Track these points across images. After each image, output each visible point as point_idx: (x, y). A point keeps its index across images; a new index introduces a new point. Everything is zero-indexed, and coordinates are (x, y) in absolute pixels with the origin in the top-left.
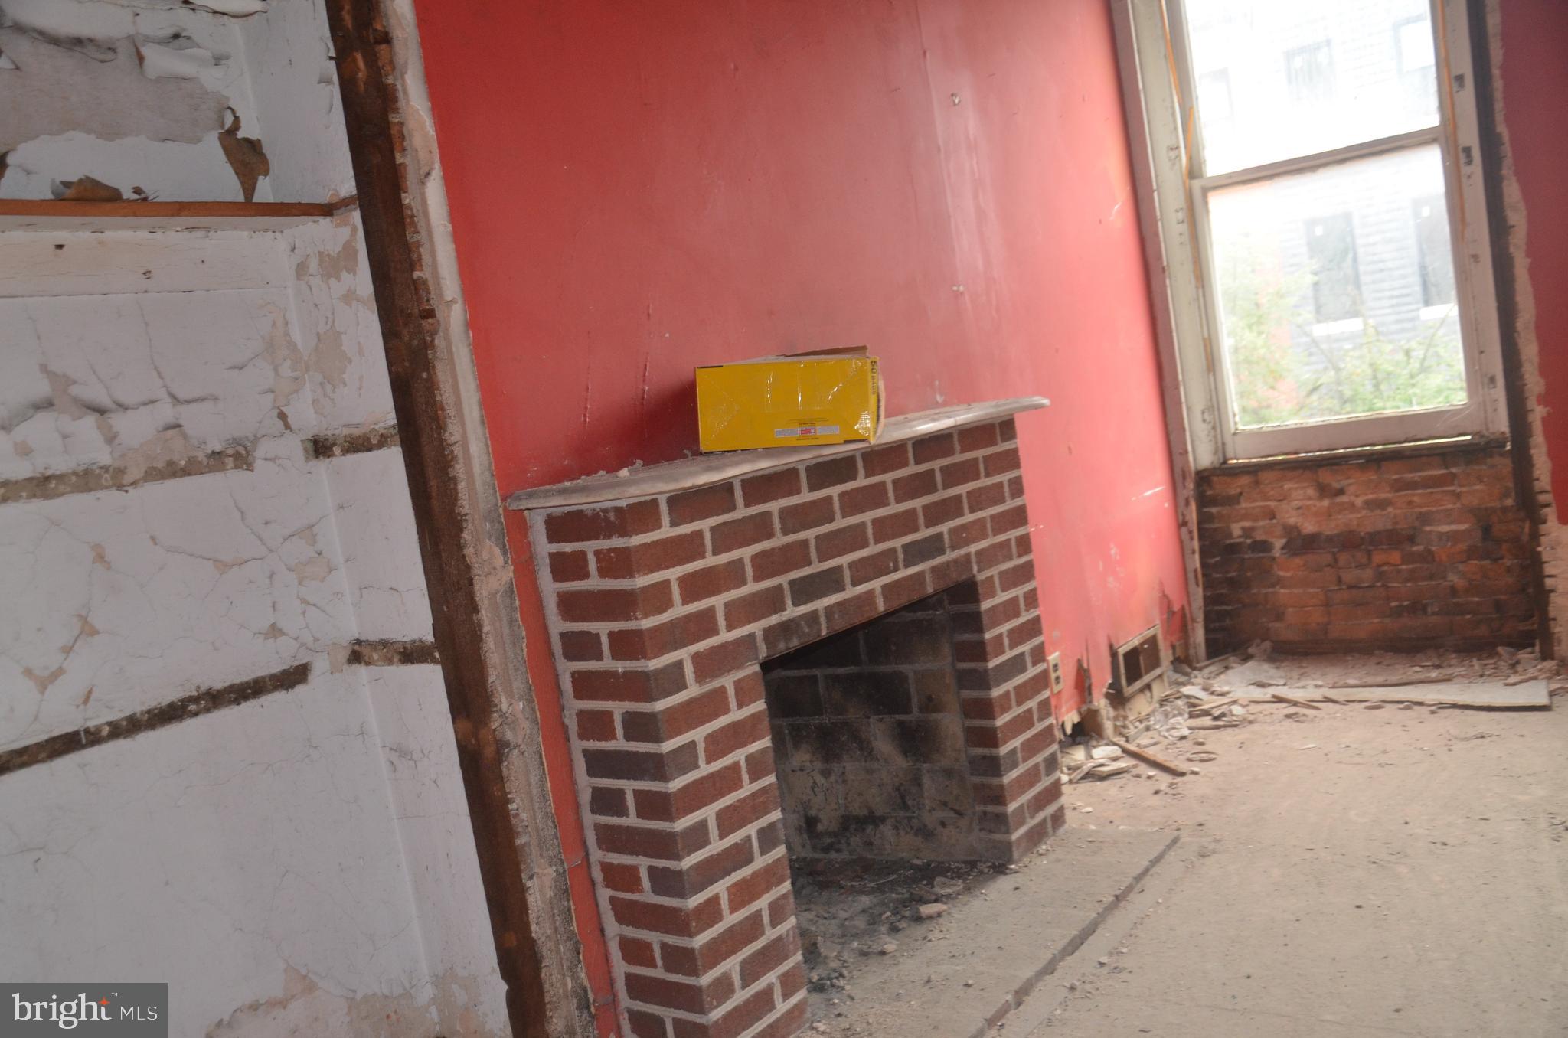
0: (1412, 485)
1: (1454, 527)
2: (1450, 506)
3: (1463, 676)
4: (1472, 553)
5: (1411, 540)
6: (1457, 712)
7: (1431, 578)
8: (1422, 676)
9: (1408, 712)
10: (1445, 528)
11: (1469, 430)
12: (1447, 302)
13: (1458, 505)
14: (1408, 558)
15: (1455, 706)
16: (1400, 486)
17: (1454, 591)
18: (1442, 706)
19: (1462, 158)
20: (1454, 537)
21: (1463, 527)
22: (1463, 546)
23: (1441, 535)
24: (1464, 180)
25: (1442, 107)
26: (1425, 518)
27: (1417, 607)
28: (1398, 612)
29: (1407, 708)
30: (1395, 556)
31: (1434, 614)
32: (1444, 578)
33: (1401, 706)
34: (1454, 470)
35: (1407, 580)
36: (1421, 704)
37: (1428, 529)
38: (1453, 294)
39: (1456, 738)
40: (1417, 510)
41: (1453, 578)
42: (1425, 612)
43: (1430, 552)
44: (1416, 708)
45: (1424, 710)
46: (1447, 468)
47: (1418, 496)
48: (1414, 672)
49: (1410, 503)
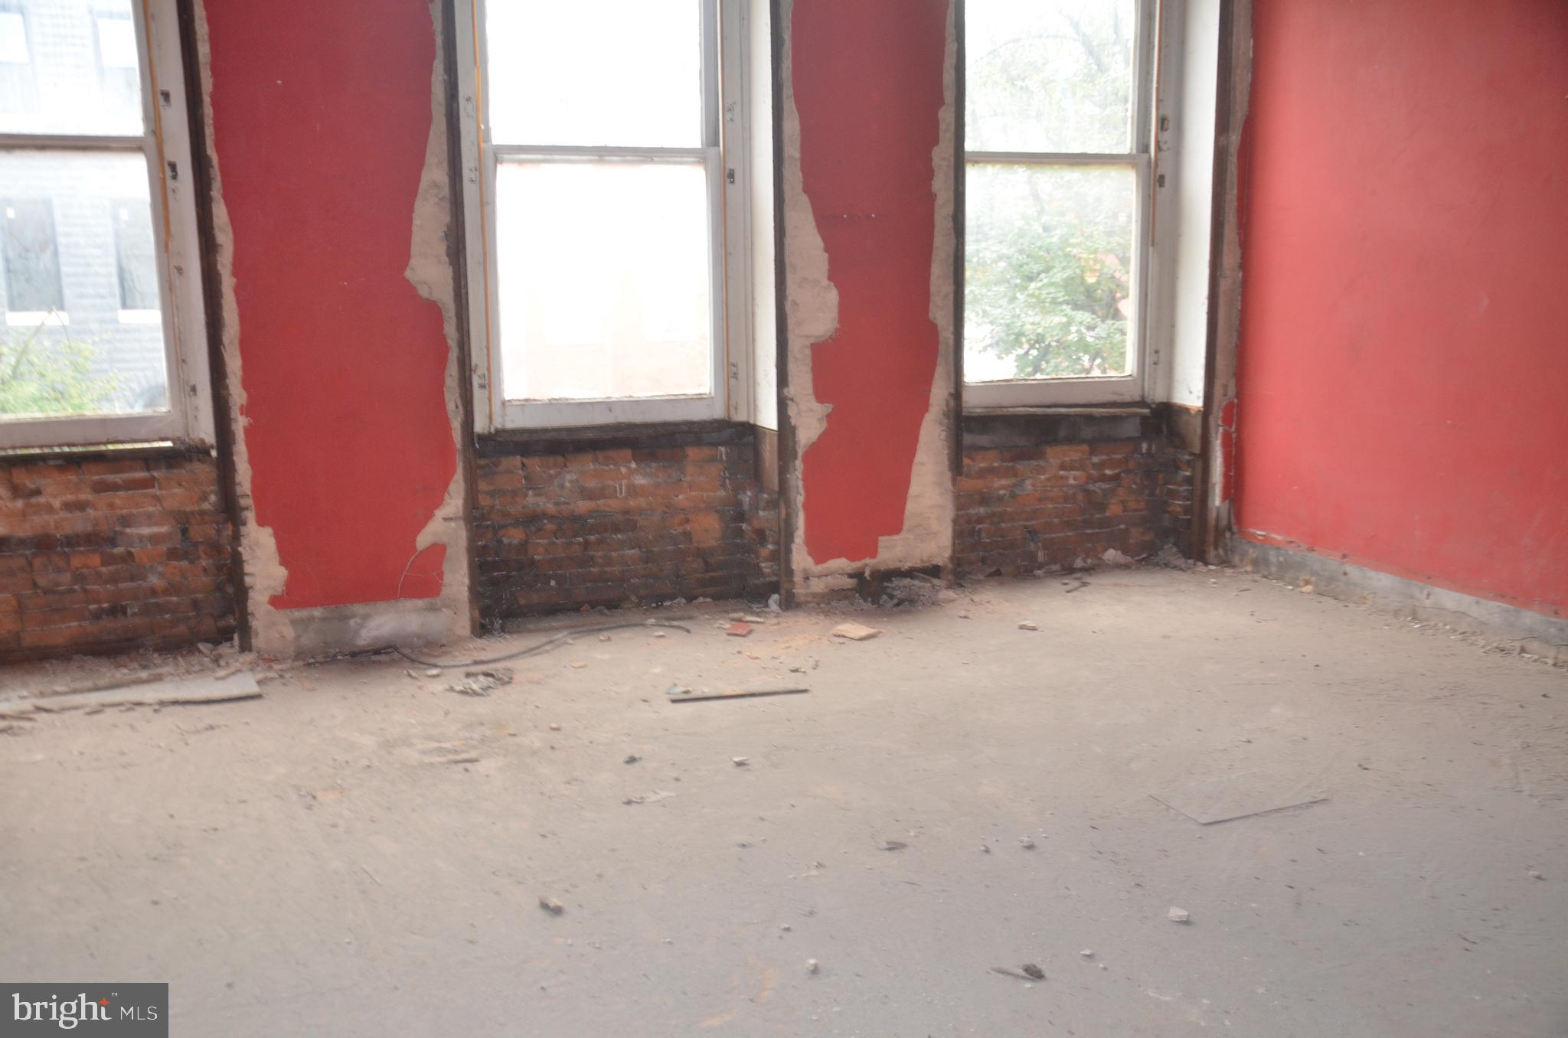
0: (115, 487)
1: (156, 530)
2: (151, 509)
3: (172, 674)
4: (173, 554)
5: (112, 541)
6: (179, 708)
7: (132, 579)
8: (133, 676)
9: (131, 714)
10: (146, 531)
11: (170, 435)
12: (151, 308)
13: (159, 508)
14: (110, 559)
15: (176, 703)
16: (101, 488)
17: (154, 592)
18: (163, 704)
19: (169, 173)
20: (155, 539)
21: (164, 529)
22: (163, 548)
23: (141, 538)
24: (170, 193)
25: (146, 118)
26: (126, 521)
27: (117, 610)
28: (97, 616)
29: (129, 710)
30: (95, 560)
31: (134, 614)
32: (144, 579)
33: (123, 708)
34: (155, 474)
35: (107, 582)
36: (140, 704)
37: (128, 530)
38: (157, 302)
39: (187, 732)
40: (119, 512)
41: (154, 580)
42: (124, 613)
43: (130, 553)
44: (138, 708)
45: (148, 711)
46: (148, 470)
47: (119, 498)
48: (122, 674)
49: (111, 506)
